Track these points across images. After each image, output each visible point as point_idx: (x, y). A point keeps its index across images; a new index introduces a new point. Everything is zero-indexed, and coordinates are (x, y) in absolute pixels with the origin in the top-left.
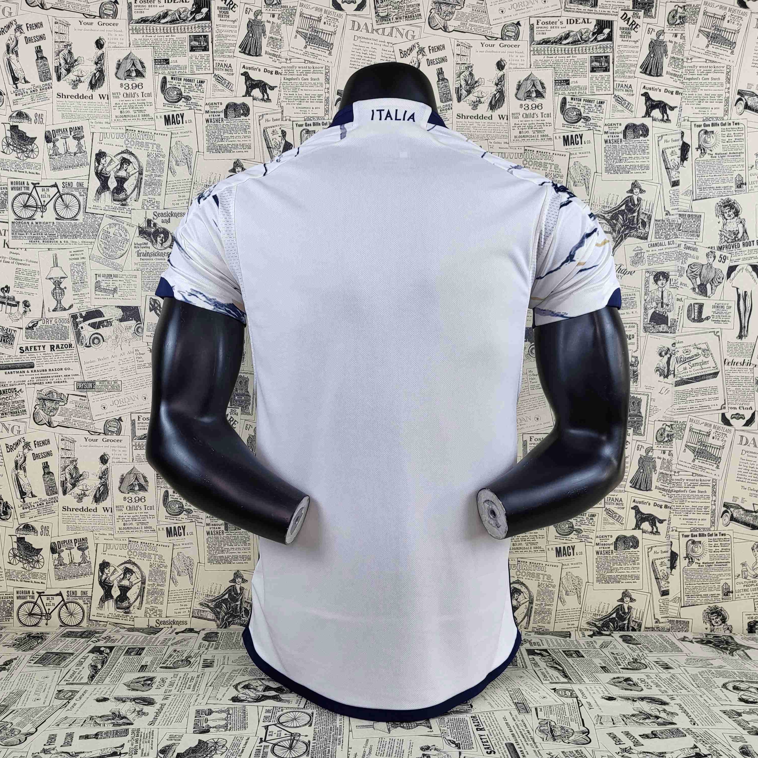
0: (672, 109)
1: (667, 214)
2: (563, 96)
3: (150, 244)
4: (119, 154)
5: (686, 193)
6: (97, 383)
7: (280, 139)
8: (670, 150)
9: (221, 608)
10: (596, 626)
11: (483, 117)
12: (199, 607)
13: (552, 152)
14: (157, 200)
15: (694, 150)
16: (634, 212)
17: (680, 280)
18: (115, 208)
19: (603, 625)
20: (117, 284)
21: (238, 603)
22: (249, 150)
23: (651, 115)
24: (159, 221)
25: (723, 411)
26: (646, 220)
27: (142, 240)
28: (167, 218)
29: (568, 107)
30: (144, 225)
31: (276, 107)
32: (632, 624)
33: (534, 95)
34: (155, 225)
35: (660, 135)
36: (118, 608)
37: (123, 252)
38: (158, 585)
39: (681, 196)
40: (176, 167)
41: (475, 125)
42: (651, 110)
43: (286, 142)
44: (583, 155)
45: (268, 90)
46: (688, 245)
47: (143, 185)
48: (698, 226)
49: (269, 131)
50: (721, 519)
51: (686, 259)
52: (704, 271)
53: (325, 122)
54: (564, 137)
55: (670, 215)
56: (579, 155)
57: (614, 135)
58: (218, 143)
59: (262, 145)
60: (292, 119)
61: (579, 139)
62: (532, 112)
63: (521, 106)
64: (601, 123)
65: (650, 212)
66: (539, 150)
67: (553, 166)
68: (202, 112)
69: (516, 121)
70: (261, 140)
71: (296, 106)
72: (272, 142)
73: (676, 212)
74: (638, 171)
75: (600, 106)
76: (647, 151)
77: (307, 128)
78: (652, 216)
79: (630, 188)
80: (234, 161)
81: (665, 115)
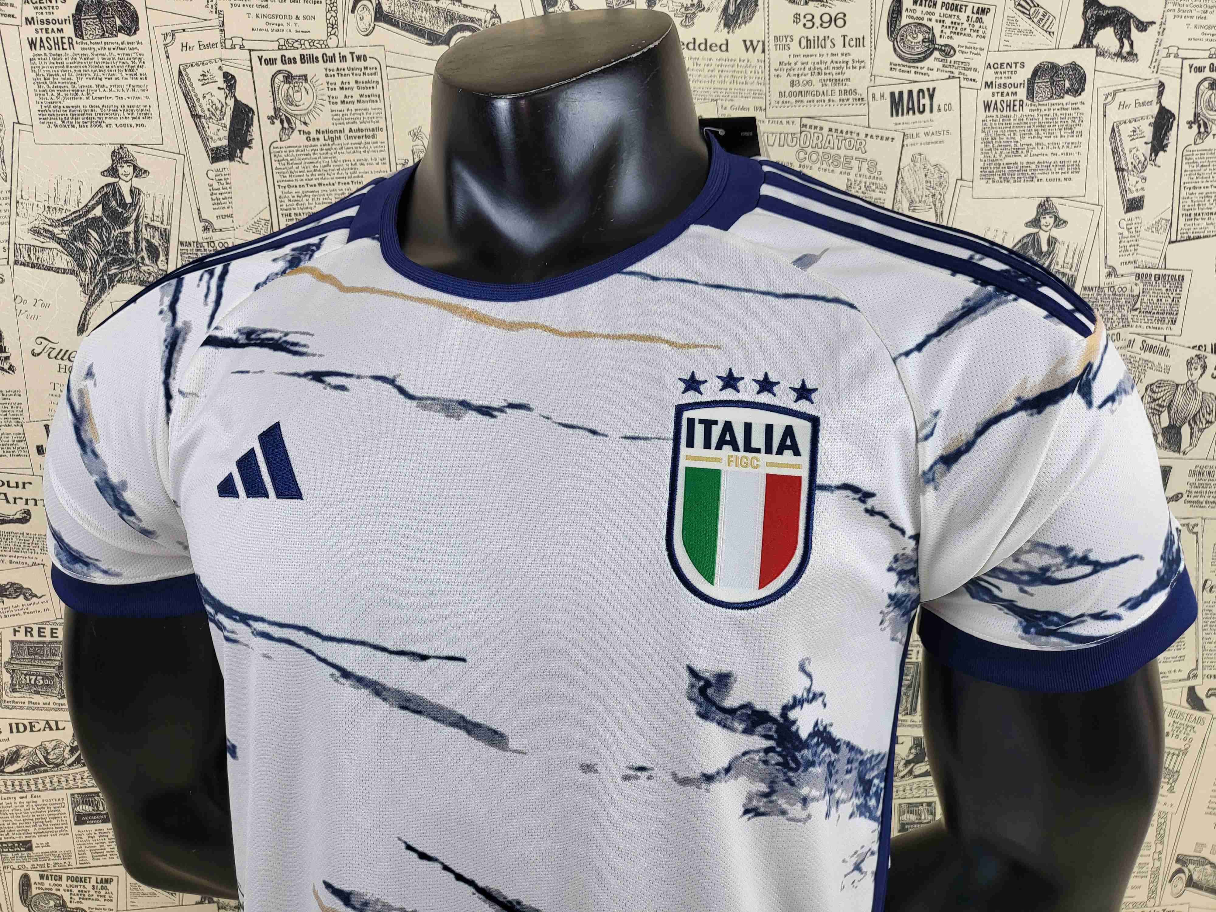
0: (1143, 26)
1: (1109, 274)
5: (1155, 228)
7: (221, 95)
8: (1130, 127)
11: (707, 46)
13: (863, 132)
15: (1184, 126)
22: (145, 122)
23: (1095, 42)
25: (1191, 683)
29: (905, 20)
31: (205, 13)
35: (1110, 90)
39: (1143, 234)
42: (1096, 30)
43: (237, 101)
44: (935, 138)
46: (1150, 342)
48: (1176, 300)
49: (194, 74)
50: (1168, 885)
51: (1144, 372)
52: (1179, 399)
53: (329, 53)
54: (892, 94)
55: (1117, 276)
56: (924, 139)
57: (1006, 91)
58: (67, 103)
59: (178, 107)
60: (248, 45)
61: (926, 101)
62: (822, 33)
63: (797, 17)
64: (978, 62)
65: (1073, 269)
66: (834, 126)
67: (865, 165)
68: (17, 21)
69: (784, 56)
70: (176, 99)
71: (254, 11)
72: (203, 101)
73: (1130, 268)
74: (1055, 176)
75: (979, 20)
76: (1077, 129)
77: (287, 67)
78: (1076, 278)
79: (1032, 215)
80: (112, 148)
81: (1126, 41)
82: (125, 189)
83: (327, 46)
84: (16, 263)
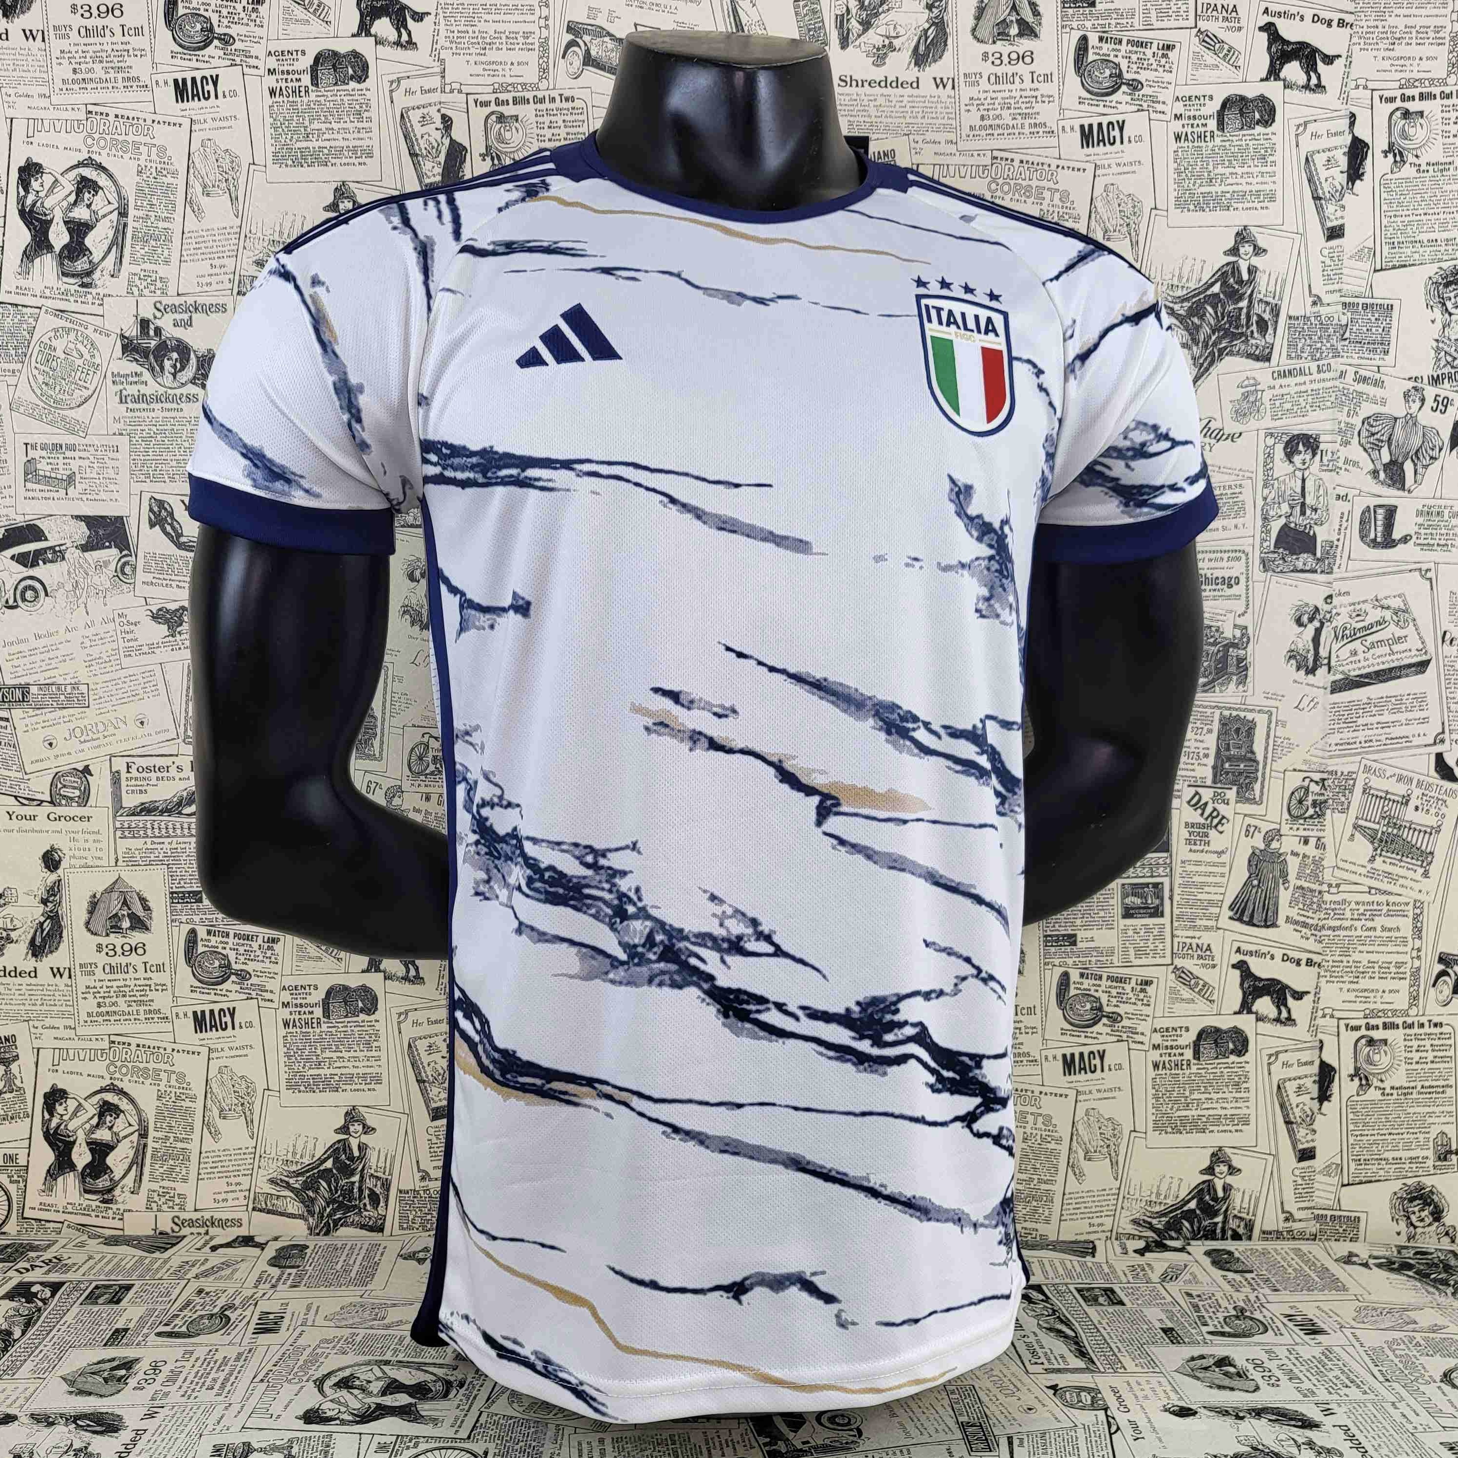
0: (1329, 60)
1: (1314, 303)
2: (1081, 33)
3: (147, 376)
4: (73, 168)
5: (1358, 256)
6: (34, 690)
7: (438, 135)
8: (1324, 156)
9: (316, 1191)
10: (1151, 1227)
11: (898, 84)
12: (268, 1188)
13: (1054, 163)
14: (161, 274)
15: (1379, 155)
16: (1241, 298)
17: (1343, 452)
18: (66, 292)
19: (1169, 1226)
20: (74, 465)
21: (356, 1178)
22: (367, 160)
23: (1282, 75)
24: (166, 323)
25: (1439, 748)
26: (1266, 316)
27: (129, 367)
28: (186, 316)
29: (1091, 57)
30: (133, 331)
31: (429, 61)
32: (1233, 1224)
33: (1014, 30)
34: (158, 331)
35: (1302, 121)
36: (86, 1191)
37: (86, 393)
38: (176, 1139)
39: (1346, 262)
40: (204, 201)
41: (881, 101)
42: (1282, 65)
43: (452, 141)
44: (1127, 169)
45: (409, 21)
46: (1363, 373)
47: (128, 241)
48: (1387, 330)
49: (415, 117)
50: (1432, 990)
51: (1358, 405)
52: (1399, 433)
53: (540, 95)
54: (1082, 127)
55: (1322, 304)
56: (1115, 169)
57: (1196, 122)
58: (299, 145)
59: (398, 147)
60: (465, 89)
61: (1116, 133)
62: (1010, 70)
63: (985, 56)
64: (1166, 95)
65: (1277, 298)
66: (1025, 158)
67: (1057, 196)
68: (261, 72)
69: (973, 92)
70: (397, 138)
71: (474, 58)
72: (421, 142)
73: (1336, 297)
74: (1250, 205)
75: (1164, 56)
76: (1271, 159)
77: (500, 109)
78: (1280, 307)
79: (1231, 244)
80: (334, 185)
81: (1313, 74)
83: (538, 89)
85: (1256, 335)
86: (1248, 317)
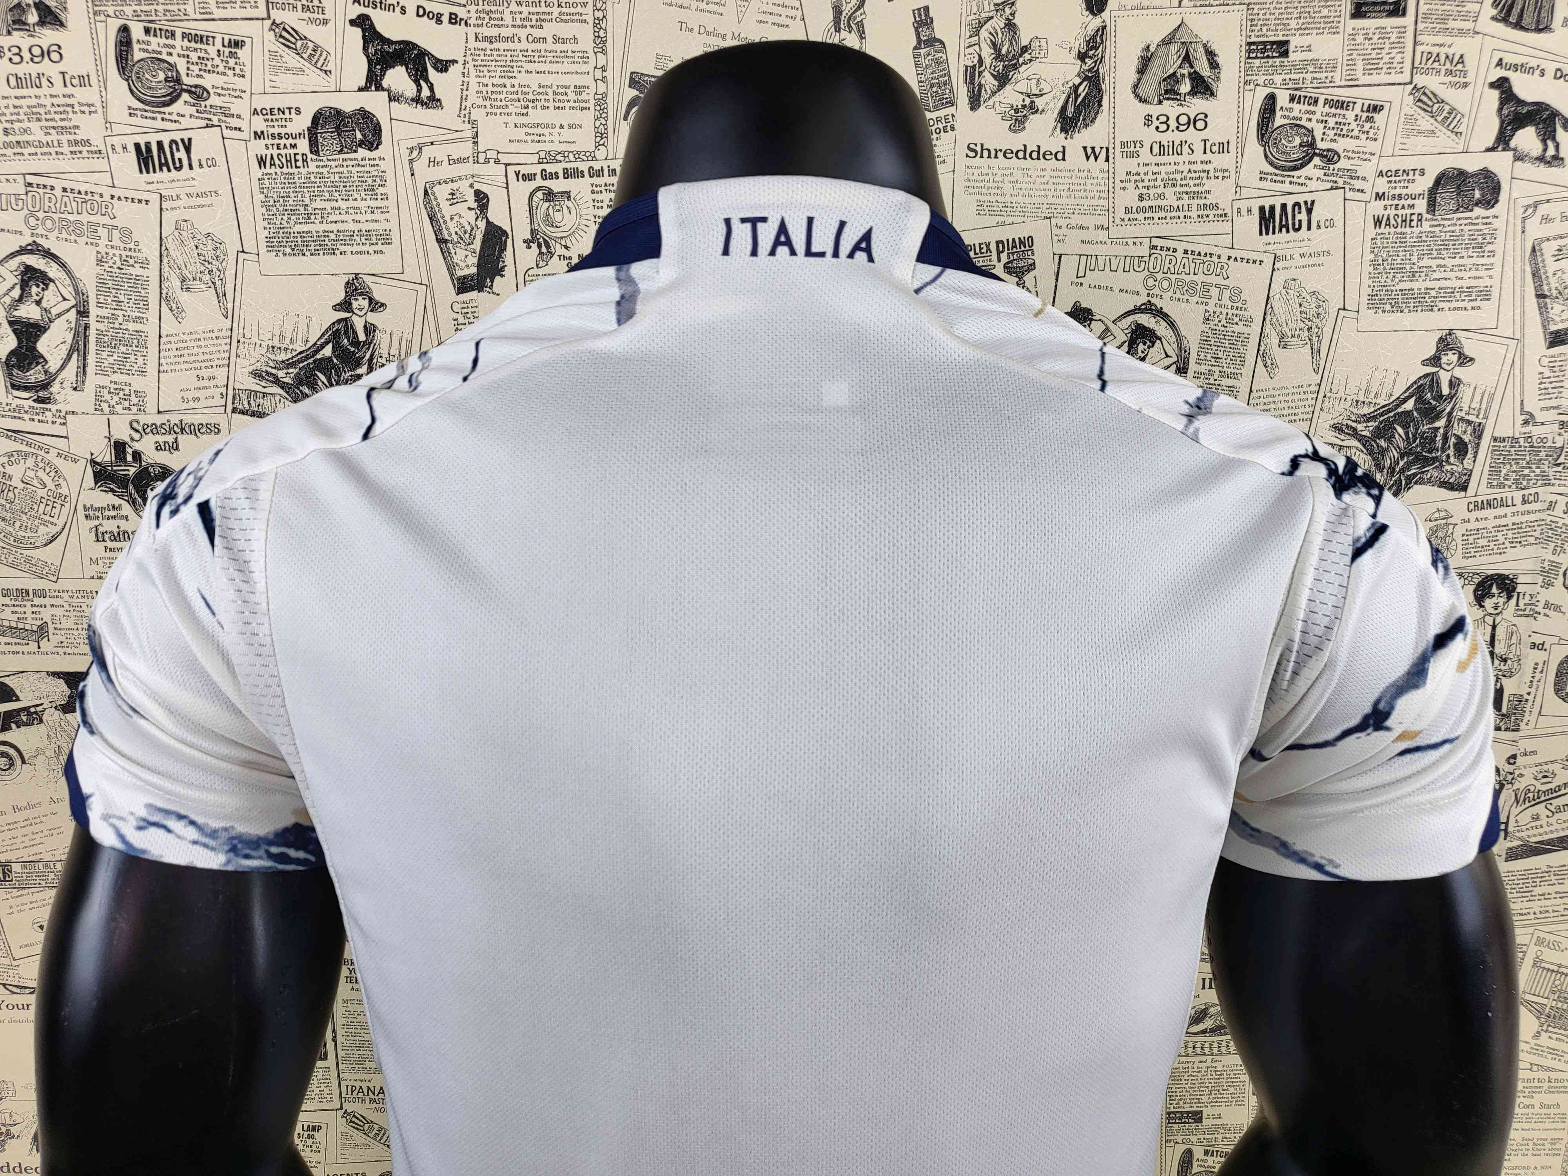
1: (1526, 423)
2: (1268, 90)
3: (127, 509)
4: (13, 255)
6: (16, 868)
7: (471, 216)
8: (1554, 245)
11: (1040, 154)
13: (1224, 253)
14: (136, 386)
16: (1438, 417)
17: (1545, 595)
18: (19, 407)
20: (46, 615)
22: (385, 248)
23: (1512, 144)
24: (146, 446)
26: (1466, 438)
27: (104, 499)
28: (170, 439)
29: (1278, 121)
30: (106, 456)
31: (457, 123)
33: (1185, 87)
34: (137, 456)
35: (1531, 201)
37: (54, 530)
40: (184, 298)
41: (1018, 175)
42: (1514, 131)
43: (488, 223)
44: (1312, 261)
45: (431, 71)
47: (92, 346)
49: (442, 193)
53: (597, 166)
54: (1262, 209)
55: (1535, 424)
56: (1298, 261)
57: (1401, 203)
58: (298, 228)
59: (422, 231)
60: (504, 159)
61: (1303, 216)
62: (1178, 137)
63: (1148, 119)
64: (1367, 169)
65: (1481, 416)
66: (1190, 247)
67: (1227, 294)
68: (245, 135)
69: (1131, 164)
70: (421, 222)
71: (514, 119)
72: (451, 225)
73: (1552, 415)
74: (1460, 304)
75: (1369, 119)
76: (1489, 248)
77: (548, 183)
78: (1484, 427)
79: (1431, 351)
80: (345, 279)
81: (1550, 143)
82: (359, 324)
83: (594, 159)
84: (234, 411)
85: (1452, 460)
86: (1445, 438)
